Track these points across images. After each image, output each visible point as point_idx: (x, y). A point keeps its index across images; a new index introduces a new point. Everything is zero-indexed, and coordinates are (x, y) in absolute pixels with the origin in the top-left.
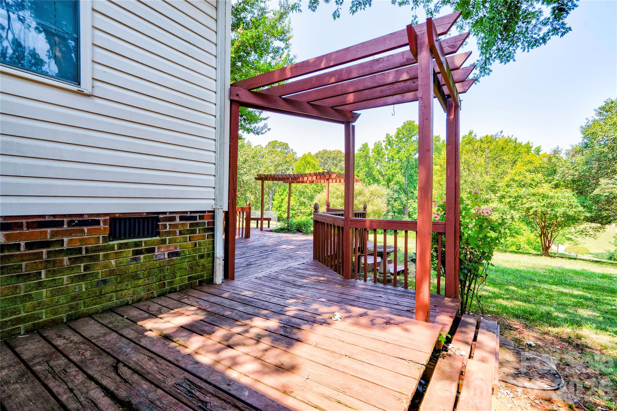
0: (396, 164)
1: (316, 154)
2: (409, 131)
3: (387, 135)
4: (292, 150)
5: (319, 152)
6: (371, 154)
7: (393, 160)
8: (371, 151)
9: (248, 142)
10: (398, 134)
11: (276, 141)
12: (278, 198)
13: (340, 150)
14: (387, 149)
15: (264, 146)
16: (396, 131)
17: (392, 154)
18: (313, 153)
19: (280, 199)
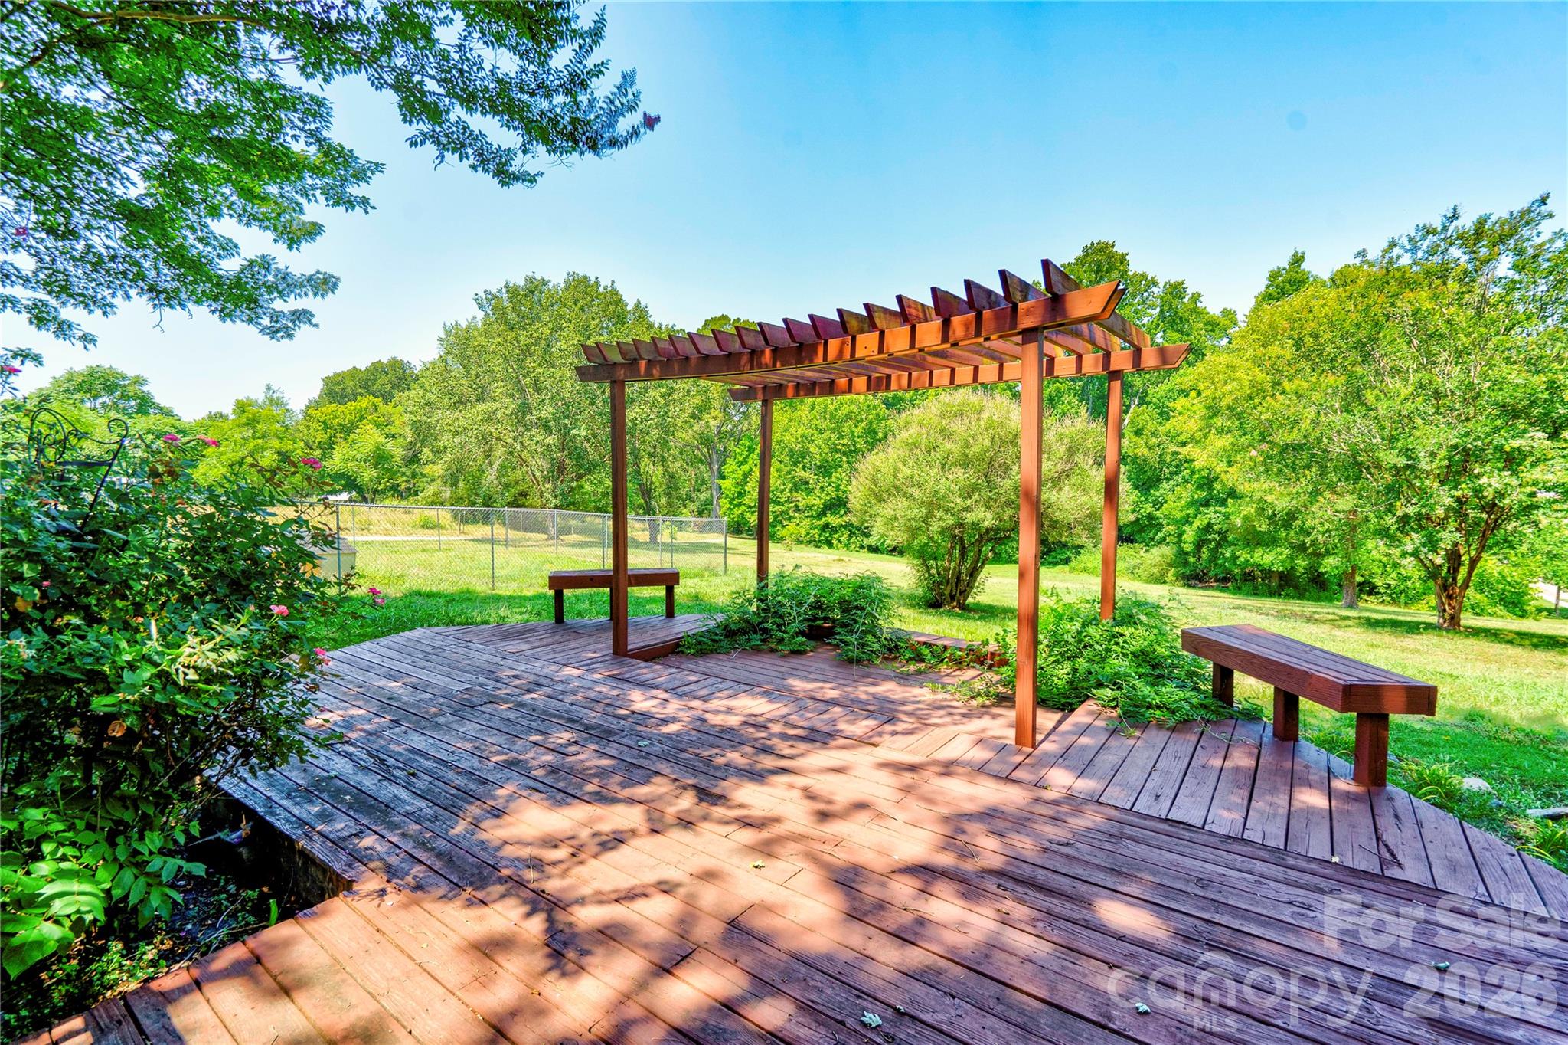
19: (739, 475)
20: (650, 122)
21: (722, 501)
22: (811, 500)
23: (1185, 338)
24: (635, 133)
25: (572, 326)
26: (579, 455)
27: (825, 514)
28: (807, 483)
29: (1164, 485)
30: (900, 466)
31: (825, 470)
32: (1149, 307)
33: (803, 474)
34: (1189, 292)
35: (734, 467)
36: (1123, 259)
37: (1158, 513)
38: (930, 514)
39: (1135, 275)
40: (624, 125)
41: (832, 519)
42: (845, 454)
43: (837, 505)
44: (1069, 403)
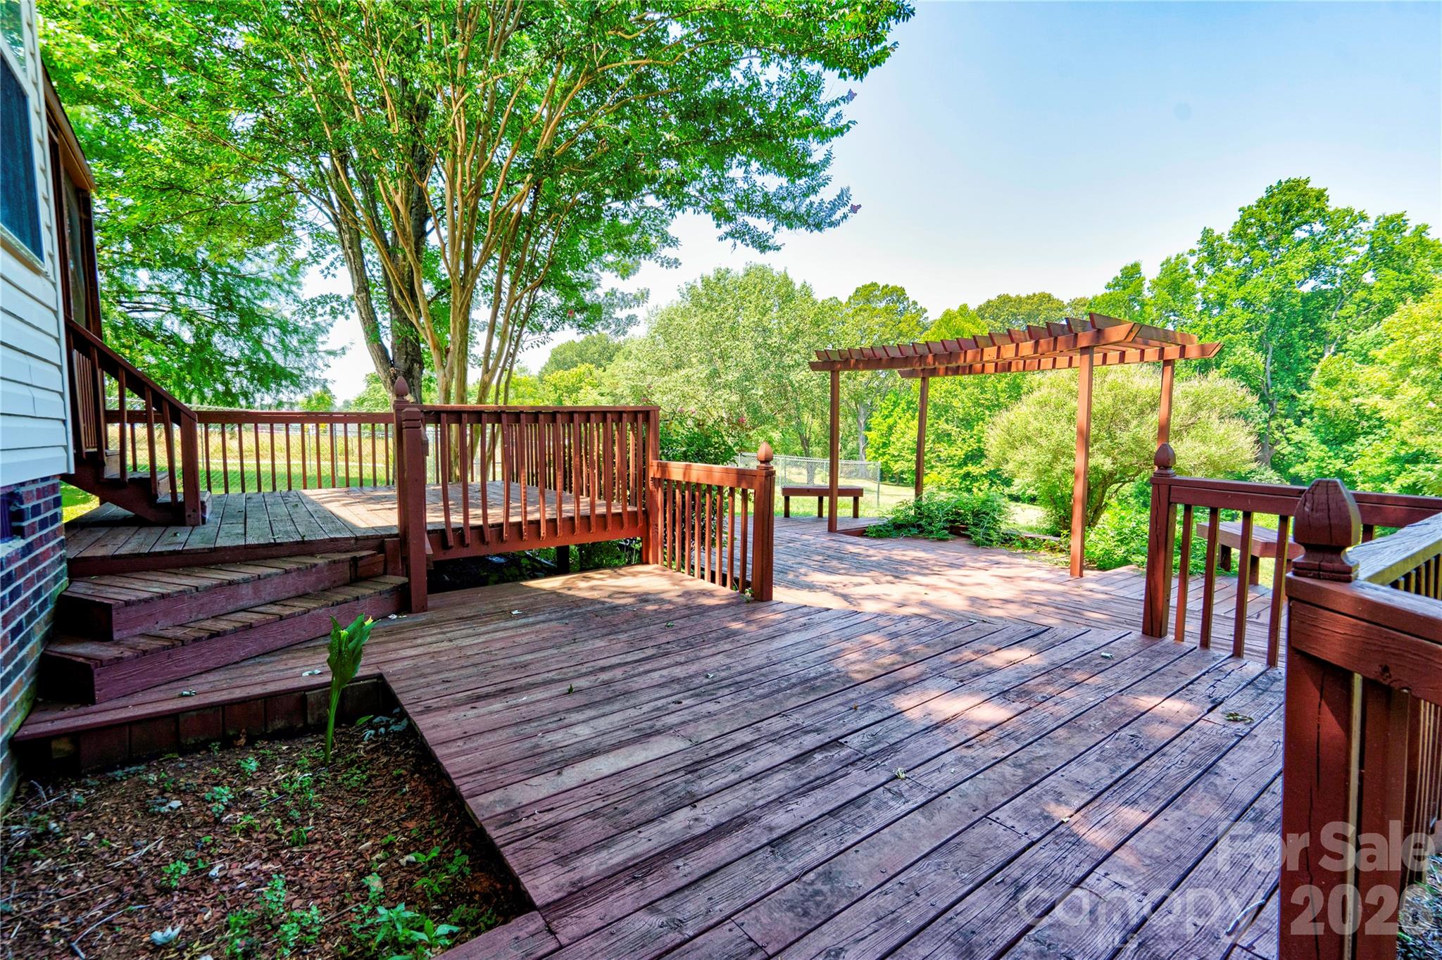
0: (1233, 317)
1: (980, 309)
2: (1285, 213)
3: (1207, 233)
4: (915, 303)
5: (989, 302)
6: (1147, 294)
7: (1222, 305)
8: (1147, 284)
9: (804, 286)
10: (1245, 224)
11: (874, 284)
12: (879, 424)
13: (1047, 292)
14: (1200, 274)
15: (844, 299)
16: (1237, 217)
17: (1220, 287)
18: (973, 306)
19: (884, 427)
20: (855, 209)
21: (868, 451)
22: (952, 451)
23: (1404, 276)
24: (845, 217)
25: (753, 306)
26: (755, 411)
27: (966, 464)
28: (949, 435)
29: (1361, 440)
30: (1031, 420)
31: (967, 423)
32: (1355, 244)
33: (946, 426)
34: (1412, 225)
35: (880, 420)
36: (1320, 196)
37: (1348, 470)
38: (1056, 459)
39: (1337, 211)
40: (838, 215)
41: (973, 469)
42: (988, 408)
43: (976, 456)
44: (1243, 354)
